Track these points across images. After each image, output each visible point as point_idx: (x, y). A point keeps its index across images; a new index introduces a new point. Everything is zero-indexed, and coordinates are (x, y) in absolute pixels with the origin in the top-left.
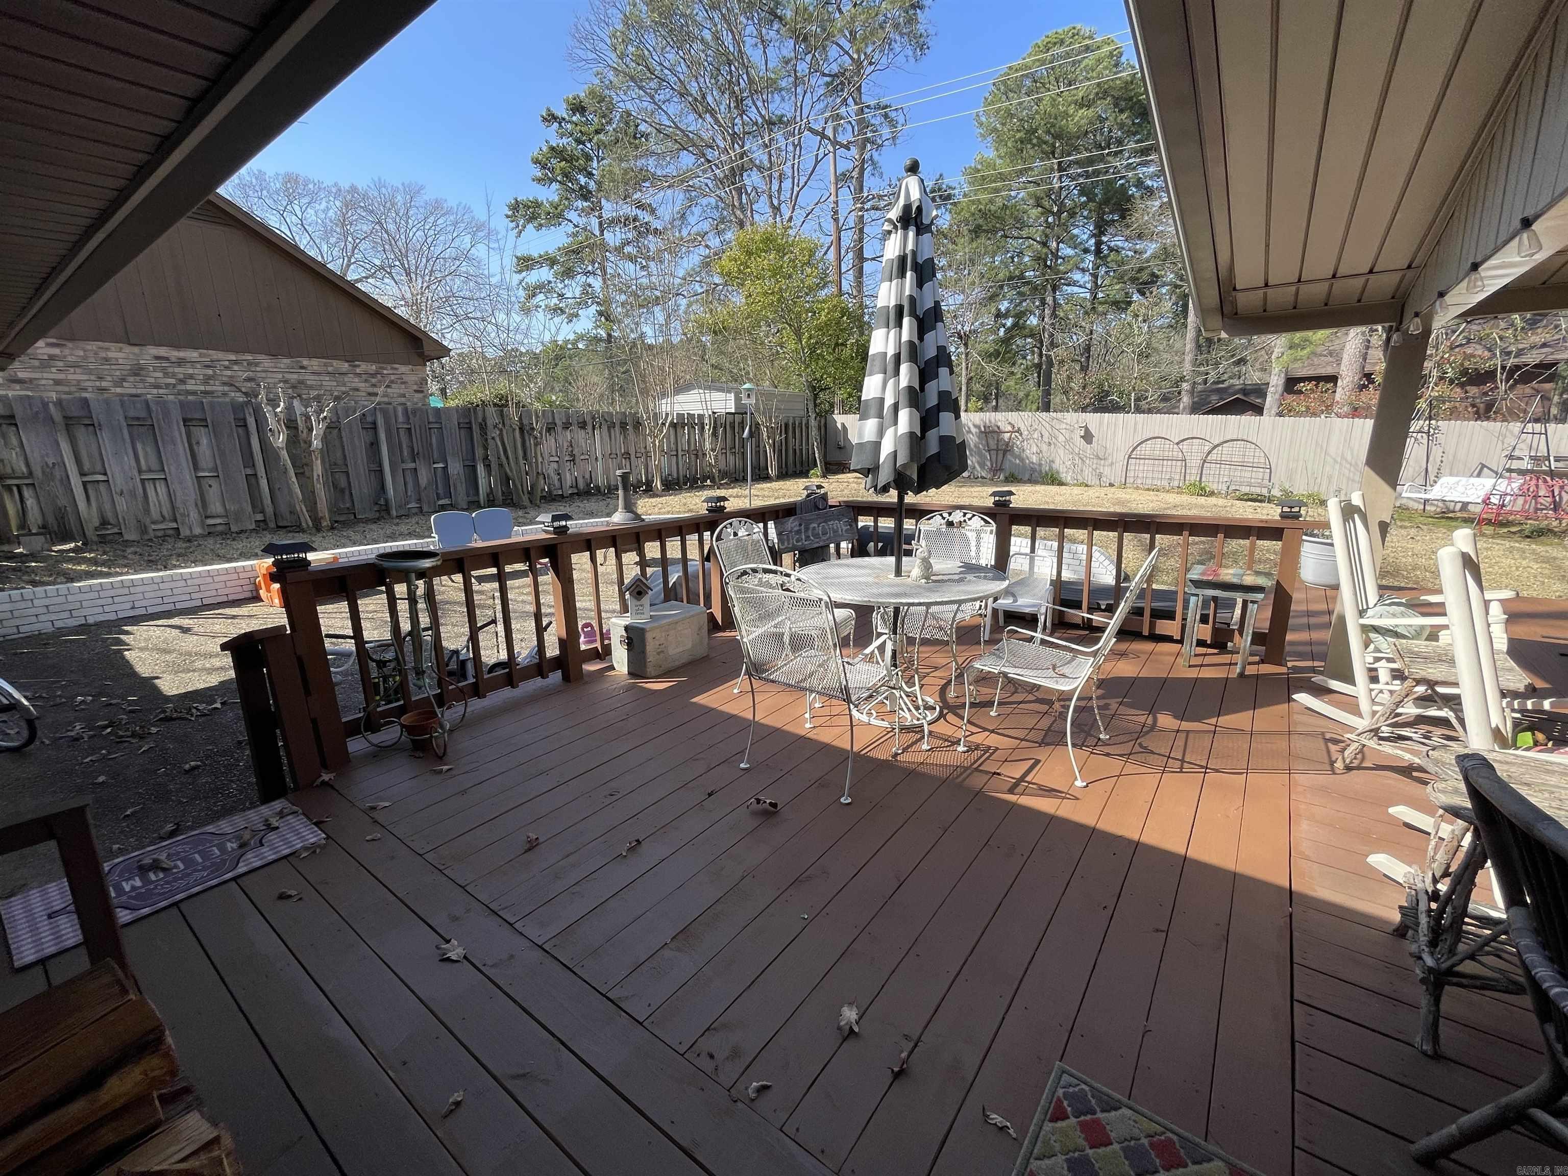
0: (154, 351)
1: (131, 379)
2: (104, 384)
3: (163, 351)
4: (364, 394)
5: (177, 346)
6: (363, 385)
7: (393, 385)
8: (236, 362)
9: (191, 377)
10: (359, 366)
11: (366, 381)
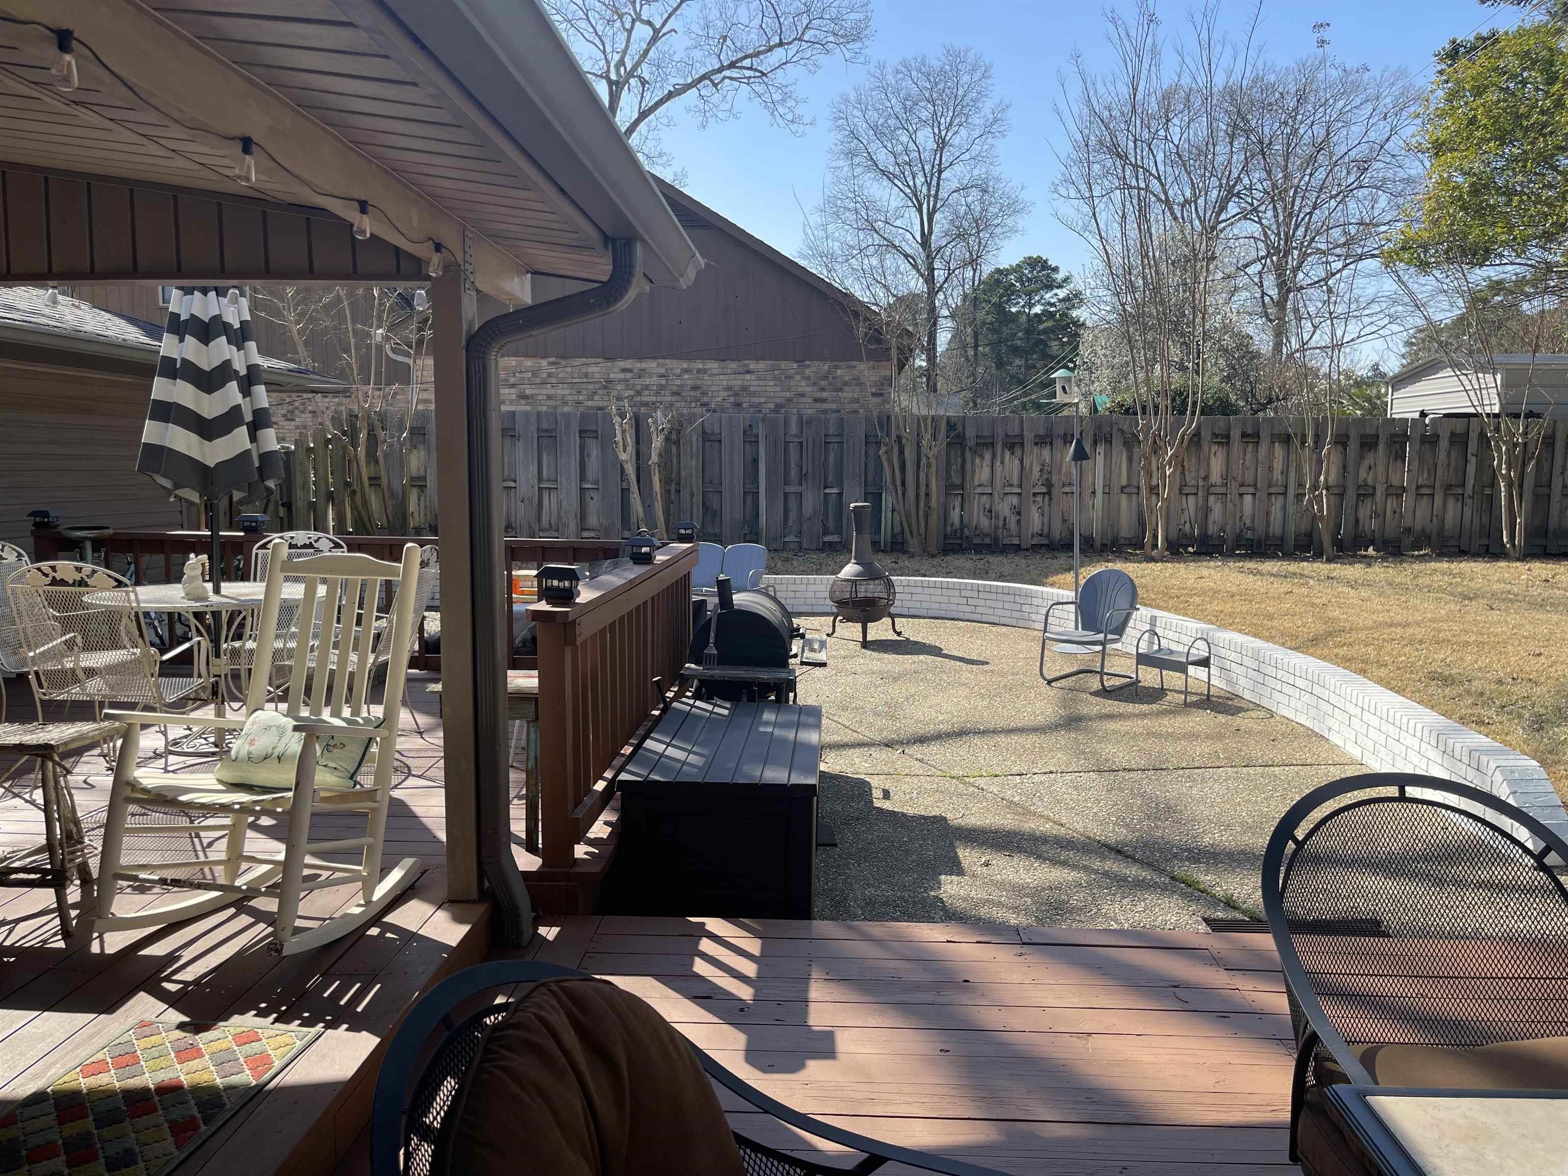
0: (623, 364)
1: (600, 392)
2: (581, 398)
3: (627, 364)
4: (810, 400)
5: (641, 359)
6: (809, 389)
7: (846, 388)
8: (686, 371)
9: (647, 387)
10: (809, 366)
11: (814, 384)
